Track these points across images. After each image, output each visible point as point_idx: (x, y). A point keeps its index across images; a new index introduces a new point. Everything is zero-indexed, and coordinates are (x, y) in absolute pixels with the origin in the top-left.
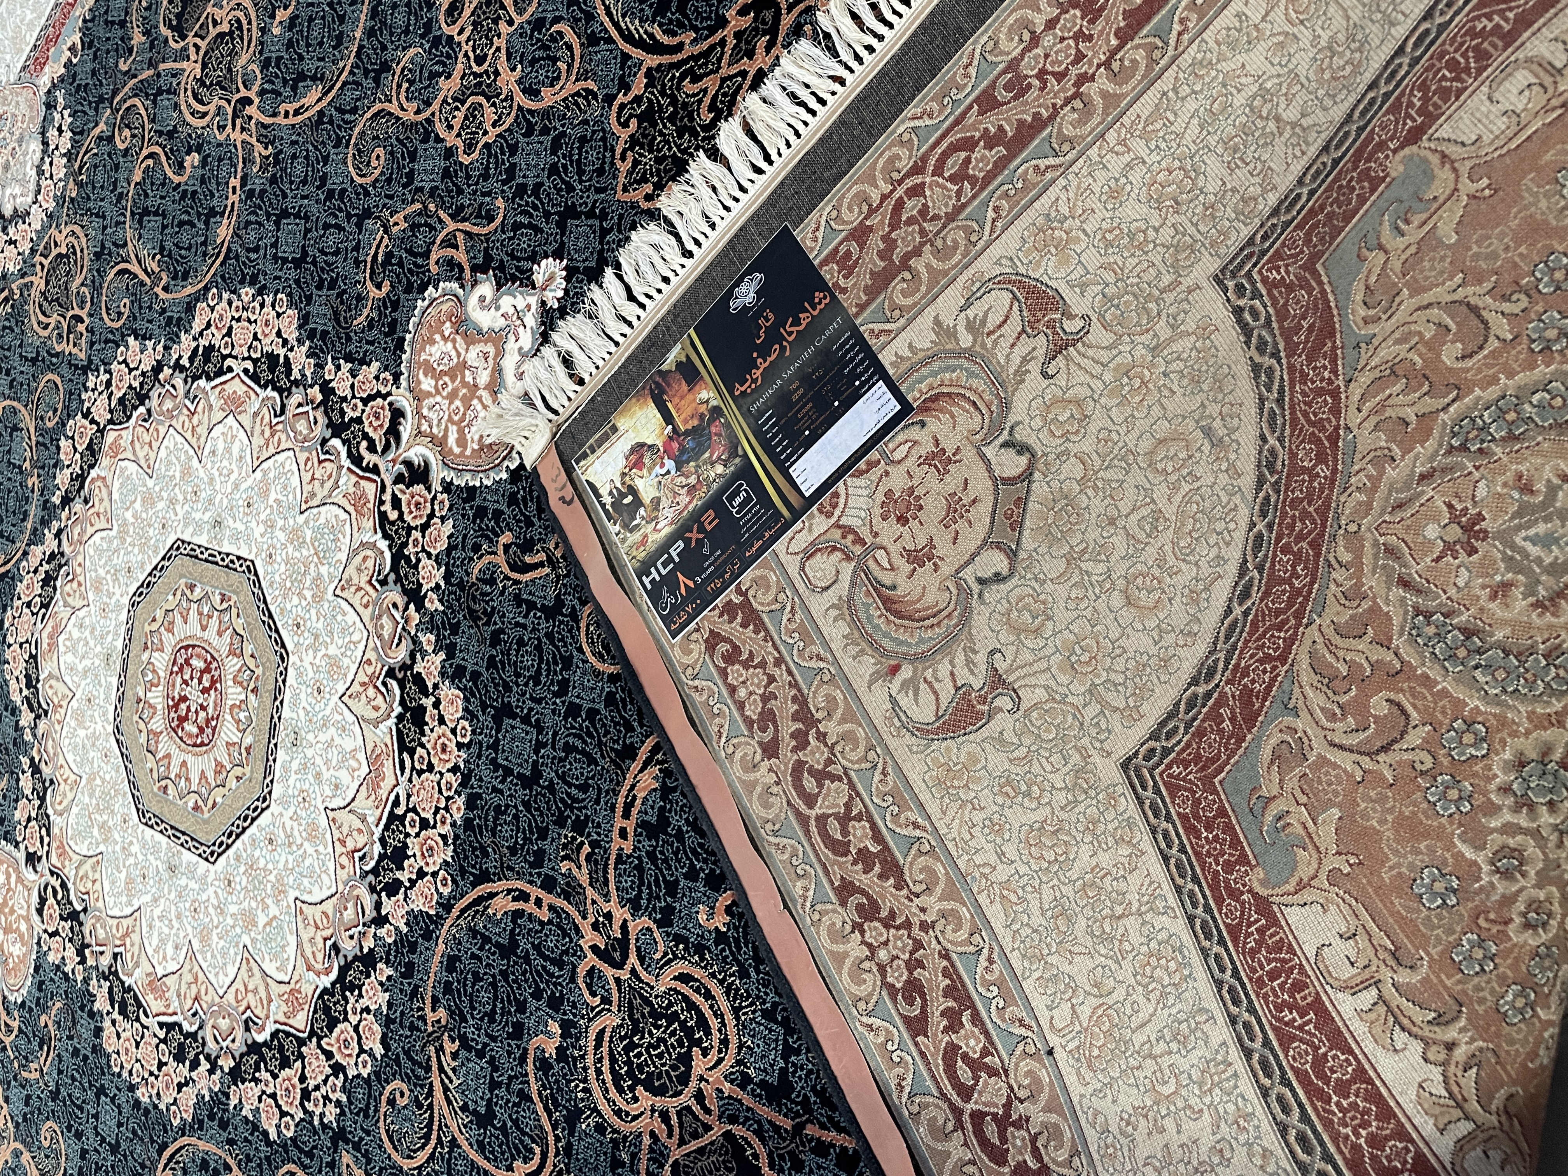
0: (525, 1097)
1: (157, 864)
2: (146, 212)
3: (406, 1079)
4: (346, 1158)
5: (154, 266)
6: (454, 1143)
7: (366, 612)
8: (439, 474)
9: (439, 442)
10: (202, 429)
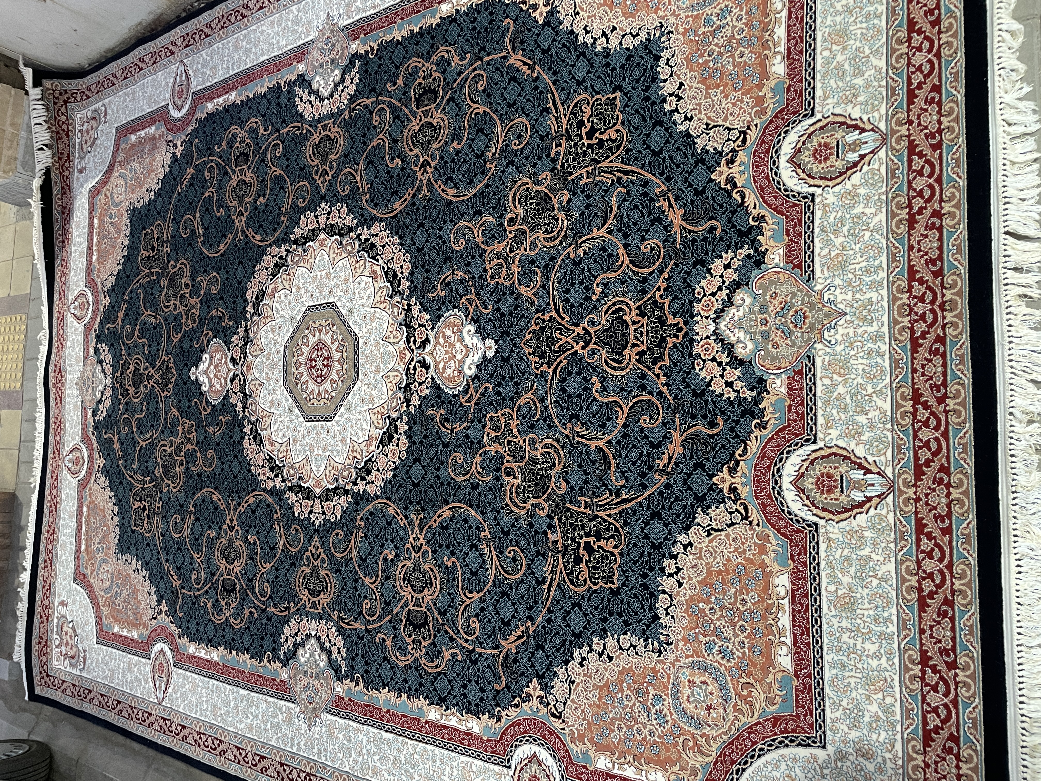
0: (377, 562)
1: (285, 404)
2: (372, 163)
3: (344, 532)
4: (316, 539)
5: (365, 187)
6: (352, 559)
7: (390, 393)
8: (431, 371)
9: (437, 364)
10: (359, 271)
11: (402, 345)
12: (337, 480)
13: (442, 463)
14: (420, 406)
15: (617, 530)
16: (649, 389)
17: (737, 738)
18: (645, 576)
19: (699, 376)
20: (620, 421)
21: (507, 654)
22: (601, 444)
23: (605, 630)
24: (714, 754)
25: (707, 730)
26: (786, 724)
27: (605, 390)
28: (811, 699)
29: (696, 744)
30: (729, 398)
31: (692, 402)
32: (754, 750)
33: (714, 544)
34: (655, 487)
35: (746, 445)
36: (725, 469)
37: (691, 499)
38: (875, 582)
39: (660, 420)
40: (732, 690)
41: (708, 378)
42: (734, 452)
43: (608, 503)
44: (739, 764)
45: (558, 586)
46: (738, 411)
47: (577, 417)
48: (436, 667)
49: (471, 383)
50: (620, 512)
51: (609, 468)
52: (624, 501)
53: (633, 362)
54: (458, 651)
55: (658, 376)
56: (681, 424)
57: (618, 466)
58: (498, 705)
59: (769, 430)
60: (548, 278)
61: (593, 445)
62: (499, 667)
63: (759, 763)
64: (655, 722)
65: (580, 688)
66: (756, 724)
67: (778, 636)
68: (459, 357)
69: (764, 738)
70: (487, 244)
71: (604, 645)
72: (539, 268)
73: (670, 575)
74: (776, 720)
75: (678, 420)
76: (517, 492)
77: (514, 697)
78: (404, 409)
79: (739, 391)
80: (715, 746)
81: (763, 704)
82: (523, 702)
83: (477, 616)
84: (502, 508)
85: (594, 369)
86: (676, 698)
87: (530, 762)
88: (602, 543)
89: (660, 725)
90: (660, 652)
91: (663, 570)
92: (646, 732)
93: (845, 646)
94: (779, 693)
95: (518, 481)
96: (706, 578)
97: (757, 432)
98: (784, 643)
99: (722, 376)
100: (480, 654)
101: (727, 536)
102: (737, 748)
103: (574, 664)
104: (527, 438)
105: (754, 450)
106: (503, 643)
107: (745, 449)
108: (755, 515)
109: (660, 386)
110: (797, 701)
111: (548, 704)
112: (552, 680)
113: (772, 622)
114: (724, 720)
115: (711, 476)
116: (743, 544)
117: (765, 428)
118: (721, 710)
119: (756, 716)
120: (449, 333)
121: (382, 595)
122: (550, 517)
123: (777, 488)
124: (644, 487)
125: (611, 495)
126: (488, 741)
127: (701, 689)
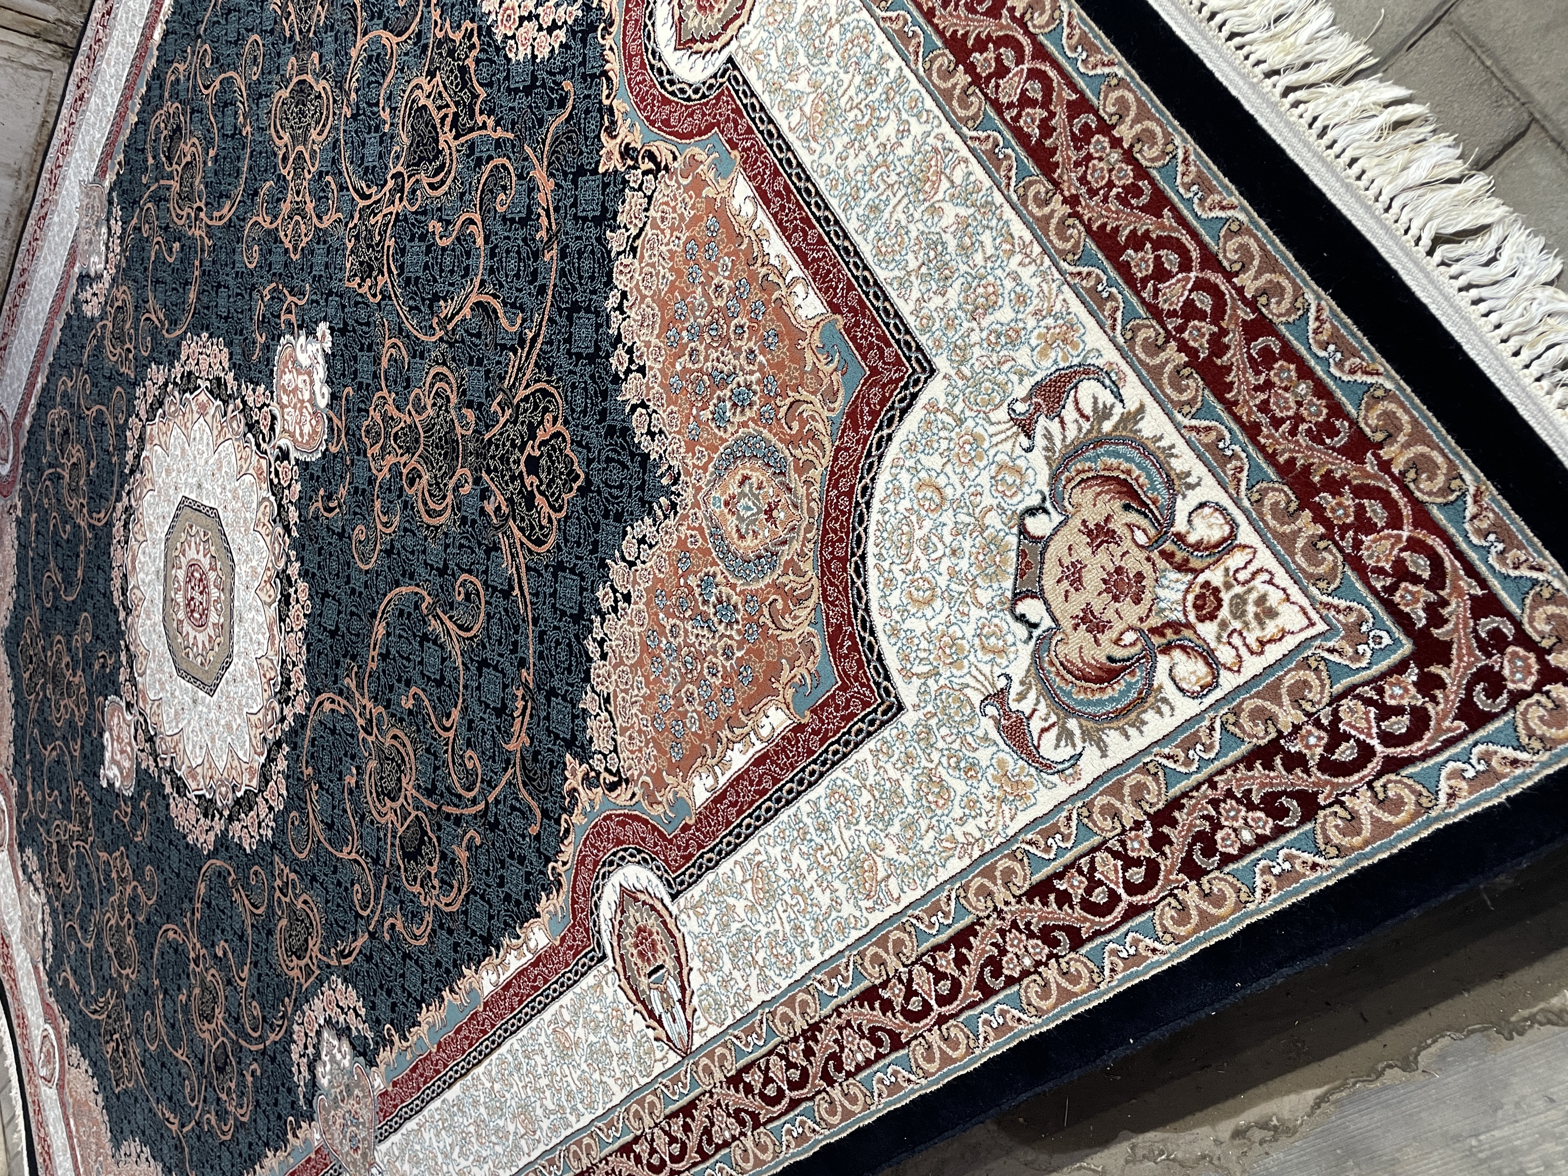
0: (345, 811)
1: (188, 699)
2: (157, 282)
3: (297, 809)
4: (277, 859)
5: (161, 316)
6: (319, 841)
7: (268, 539)
8: (293, 455)
9: (292, 435)
10: (189, 424)
11: (255, 458)
12: (265, 739)
13: (348, 564)
14: (300, 517)
15: (545, 393)
16: (485, 155)
17: (828, 515)
18: (603, 414)
19: (518, 62)
20: (480, 241)
21: (523, 758)
22: (474, 298)
23: (603, 565)
24: (815, 582)
25: (787, 553)
26: (868, 404)
27: (448, 223)
28: (874, 320)
29: (786, 595)
30: (561, 45)
31: (530, 107)
32: (858, 504)
33: (646, 255)
34: (553, 273)
35: (605, 73)
36: (604, 136)
37: (594, 232)
38: (835, 33)
39: (514, 178)
40: (780, 445)
41: (529, 51)
42: (600, 102)
43: (519, 369)
44: (853, 554)
45: (528, 569)
46: (576, 45)
47: (436, 298)
48: (460, 890)
49: (332, 414)
50: (536, 364)
51: (497, 318)
52: (534, 340)
53: (454, 144)
54: (472, 833)
55: (484, 126)
56: (535, 150)
57: (505, 304)
58: (548, 860)
59: (617, 18)
60: (341, 173)
61: (466, 311)
62: (524, 794)
63: (875, 516)
64: (721, 628)
65: (620, 696)
66: (835, 459)
67: (781, 282)
68: (307, 396)
69: (856, 468)
70: (276, 217)
71: (612, 587)
72: (327, 173)
73: (628, 371)
74: (853, 415)
75: (528, 150)
76: (431, 495)
77: (558, 822)
78: (288, 541)
79: (565, 22)
80: (807, 566)
81: (826, 414)
82: (571, 814)
83: (469, 744)
84: (426, 537)
85: (424, 213)
86: (726, 553)
87: (623, 912)
88: (541, 435)
89: (730, 624)
90: (673, 505)
91: (616, 379)
92: (720, 660)
93: (859, 177)
94: (832, 366)
95: (426, 477)
96: (663, 318)
97: (609, 42)
98: (795, 280)
99: (540, 29)
100: (497, 802)
101: (654, 226)
102: (835, 531)
103: (598, 668)
104: (410, 407)
105: (616, 67)
106: (511, 747)
107: (609, 79)
108: (663, 150)
109: (493, 135)
110: (859, 347)
111: (598, 774)
112: (585, 728)
113: (764, 271)
114: (796, 507)
115: (595, 172)
116: (674, 211)
117: (612, 24)
118: (785, 497)
119: (828, 446)
120: (287, 377)
121: (367, 855)
122: (477, 481)
123: (666, 78)
124: (542, 290)
125: (515, 354)
126: (563, 939)
127: (745, 495)
